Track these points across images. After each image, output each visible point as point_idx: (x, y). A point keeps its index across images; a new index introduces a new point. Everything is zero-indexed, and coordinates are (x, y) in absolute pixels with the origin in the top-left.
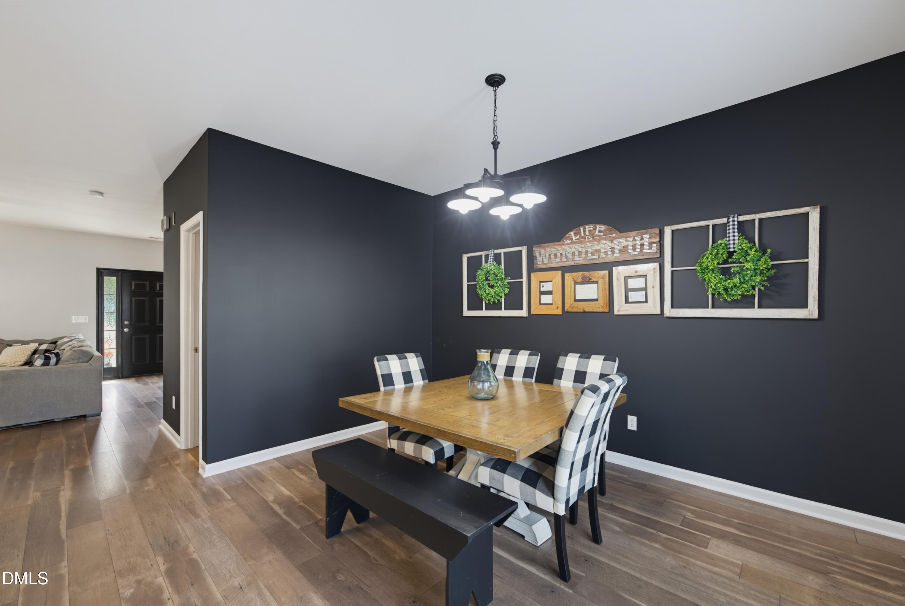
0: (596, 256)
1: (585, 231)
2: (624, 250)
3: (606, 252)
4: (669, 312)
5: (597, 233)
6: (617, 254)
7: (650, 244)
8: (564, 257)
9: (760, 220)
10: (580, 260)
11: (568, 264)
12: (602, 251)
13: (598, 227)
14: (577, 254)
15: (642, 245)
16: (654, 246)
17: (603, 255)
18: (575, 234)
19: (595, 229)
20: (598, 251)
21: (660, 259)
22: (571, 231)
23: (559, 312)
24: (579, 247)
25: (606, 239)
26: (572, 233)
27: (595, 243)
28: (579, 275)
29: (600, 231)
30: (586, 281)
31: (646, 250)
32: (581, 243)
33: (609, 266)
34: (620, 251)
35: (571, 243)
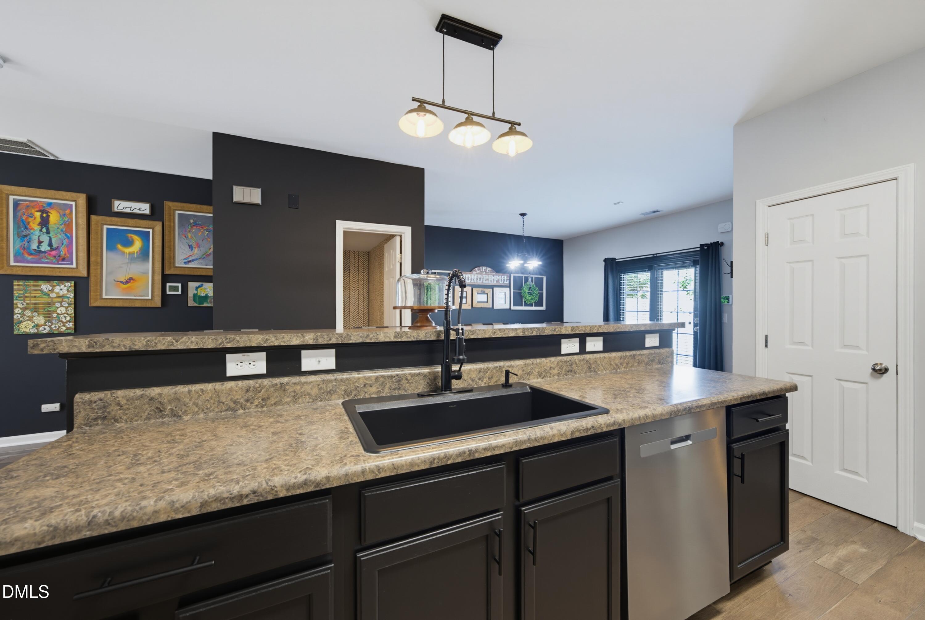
0: (487, 282)
1: (482, 269)
2: (498, 281)
3: (491, 281)
4: (513, 308)
5: (487, 271)
6: (495, 282)
7: (507, 280)
8: (472, 280)
9: (535, 277)
10: (480, 282)
11: (474, 284)
12: (490, 280)
13: (488, 268)
14: (479, 279)
15: (504, 280)
16: (508, 281)
17: (490, 282)
18: (478, 270)
19: (487, 269)
20: (488, 280)
21: (510, 287)
22: (476, 268)
23: (470, 307)
24: (479, 276)
25: (491, 274)
26: (476, 269)
27: (487, 276)
28: (480, 290)
29: (489, 271)
30: (483, 293)
31: (505, 282)
32: (480, 274)
33: (492, 287)
34: (497, 281)
35: (476, 274)
